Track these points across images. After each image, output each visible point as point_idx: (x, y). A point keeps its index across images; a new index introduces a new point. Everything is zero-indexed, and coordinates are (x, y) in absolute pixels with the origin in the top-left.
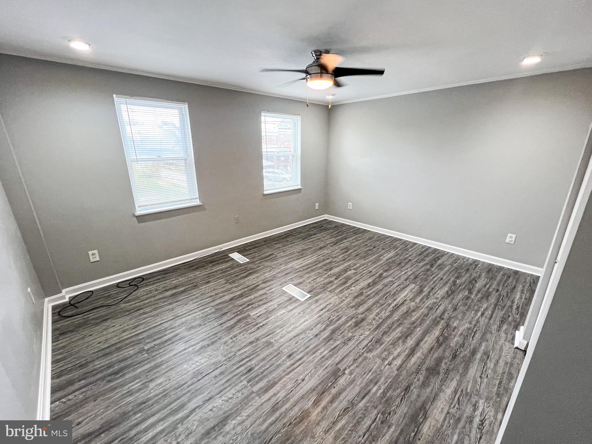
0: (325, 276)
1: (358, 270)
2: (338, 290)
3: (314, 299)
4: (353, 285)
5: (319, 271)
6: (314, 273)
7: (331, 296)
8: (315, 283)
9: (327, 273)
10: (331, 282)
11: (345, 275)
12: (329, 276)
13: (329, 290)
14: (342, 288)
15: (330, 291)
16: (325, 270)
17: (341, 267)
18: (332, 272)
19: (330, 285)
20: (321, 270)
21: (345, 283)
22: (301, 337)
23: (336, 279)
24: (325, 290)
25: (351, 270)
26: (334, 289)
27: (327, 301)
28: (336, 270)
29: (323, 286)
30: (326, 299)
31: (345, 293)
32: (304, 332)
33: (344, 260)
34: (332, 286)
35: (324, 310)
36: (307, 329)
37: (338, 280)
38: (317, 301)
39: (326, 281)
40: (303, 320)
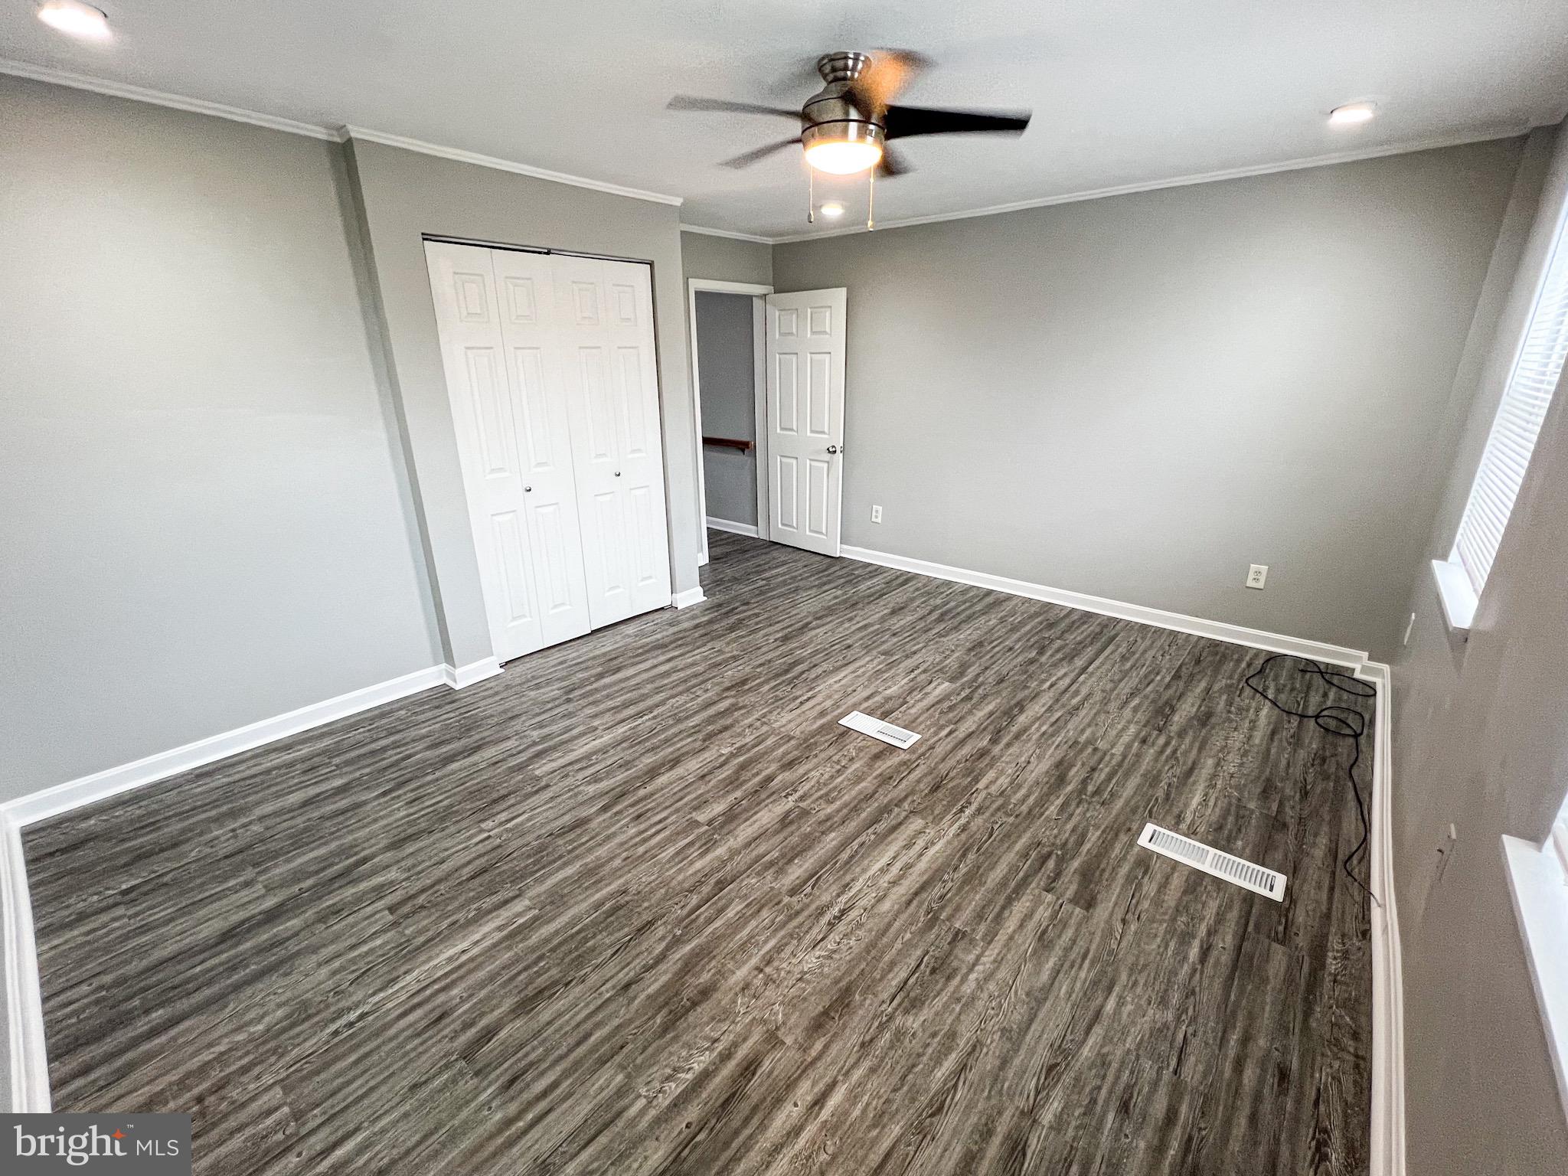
0: (806, 787)
1: (683, 822)
2: (769, 742)
3: (829, 717)
4: (724, 758)
5: (830, 809)
6: (846, 798)
7: (789, 726)
8: (835, 758)
9: (802, 798)
10: (790, 765)
11: (738, 794)
12: (793, 787)
13: (793, 742)
14: (757, 749)
15: (791, 738)
16: (805, 813)
17: (745, 831)
18: (780, 809)
19: (790, 757)
20: (822, 815)
21: (743, 767)
22: (839, 663)
23: (770, 779)
24: (806, 740)
25: (710, 823)
26: (780, 746)
27: (799, 716)
28: (767, 816)
29: (811, 750)
30: (799, 720)
31: (753, 737)
32: (837, 669)
33: (721, 885)
34: (785, 754)
35: (805, 698)
36: (832, 672)
37: (764, 774)
38: (822, 714)
39: (801, 770)
40: (843, 682)
